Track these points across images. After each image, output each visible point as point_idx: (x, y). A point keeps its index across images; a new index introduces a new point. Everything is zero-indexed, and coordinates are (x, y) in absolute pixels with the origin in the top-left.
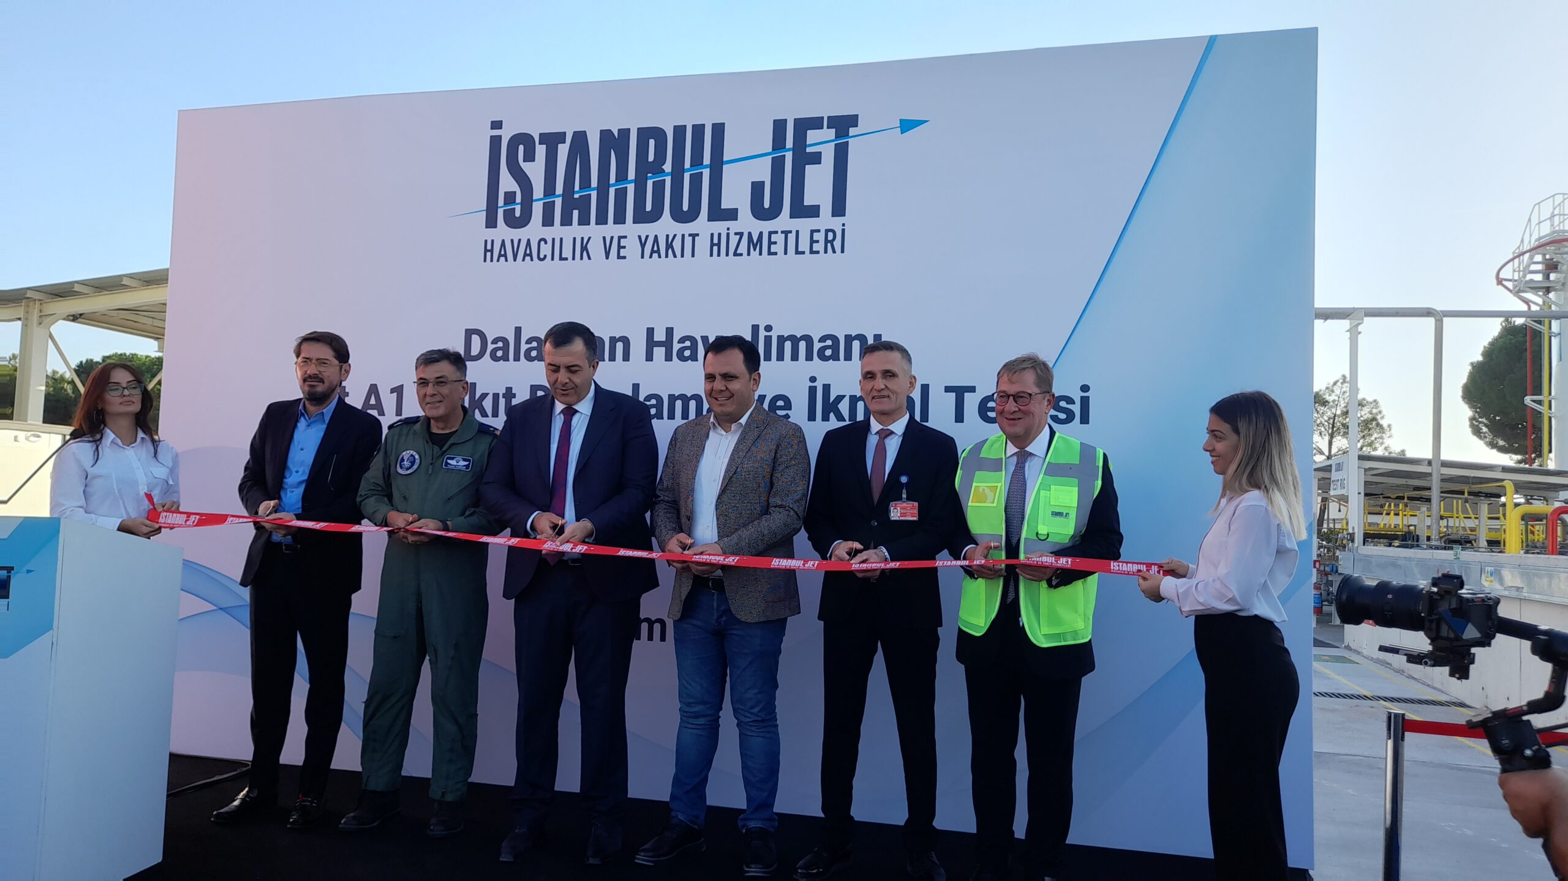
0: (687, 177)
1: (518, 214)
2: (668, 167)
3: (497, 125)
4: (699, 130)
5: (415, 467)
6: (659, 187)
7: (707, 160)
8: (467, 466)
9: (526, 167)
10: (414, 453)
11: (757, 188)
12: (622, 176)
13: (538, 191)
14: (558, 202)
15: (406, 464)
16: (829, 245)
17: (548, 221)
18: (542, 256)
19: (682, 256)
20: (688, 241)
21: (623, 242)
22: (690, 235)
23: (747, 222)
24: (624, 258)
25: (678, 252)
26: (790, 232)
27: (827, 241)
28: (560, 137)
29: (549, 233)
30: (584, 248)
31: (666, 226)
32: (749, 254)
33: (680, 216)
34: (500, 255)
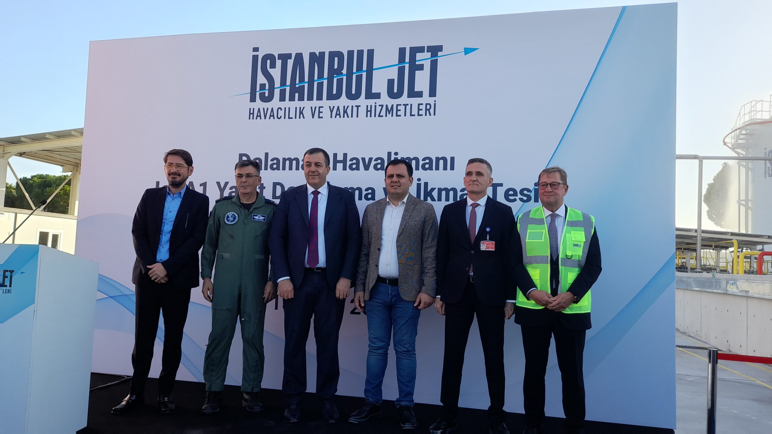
0: (354, 76)
1: (267, 95)
2: (344, 71)
3: (256, 49)
4: (360, 53)
5: (236, 220)
6: (340, 82)
7: (365, 68)
8: (264, 219)
9: (271, 71)
10: (235, 213)
11: (391, 82)
12: (321, 76)
13: (277, 83)
14: (288, 89)
15: (231, 219)
16: (428, 111)
17: (282, 99)
18: (279, 117)
19: (352, 117)
20: (355, 109)
21: (321, 110)
22: (356, 106)
23: (385, 100)
24: (322, 117)
25: (350, 115)
26: (408, 105)
27: (426, 109)
28: (289, 56)
29: (283, 105)
30: (301, 113)
31: (343, 101)
32: (386, 116)
33: (350, 96)
34: (257, 116)
